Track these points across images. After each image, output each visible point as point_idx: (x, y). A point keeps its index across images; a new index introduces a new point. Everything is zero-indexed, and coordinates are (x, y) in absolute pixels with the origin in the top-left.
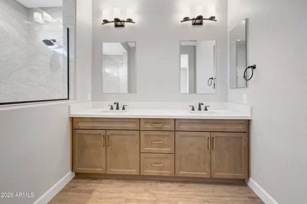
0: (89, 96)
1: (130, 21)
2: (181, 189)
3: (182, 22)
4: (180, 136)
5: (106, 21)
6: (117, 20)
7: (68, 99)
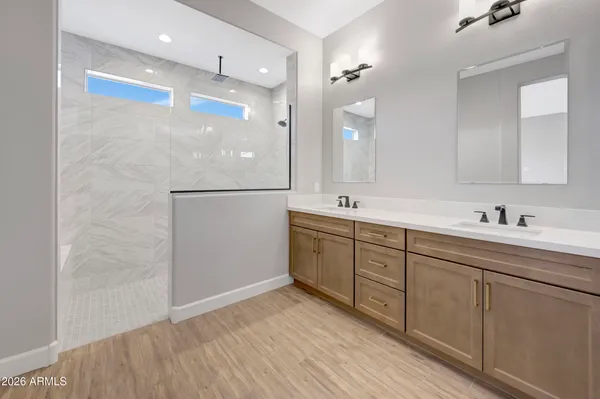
0: (317, 186)
1: (363, 67)
2: (414, 360)
3: (457, 31)
4: (415, 263)
5: (335, 79)
6: (346, 73)
7: (290, 188)
